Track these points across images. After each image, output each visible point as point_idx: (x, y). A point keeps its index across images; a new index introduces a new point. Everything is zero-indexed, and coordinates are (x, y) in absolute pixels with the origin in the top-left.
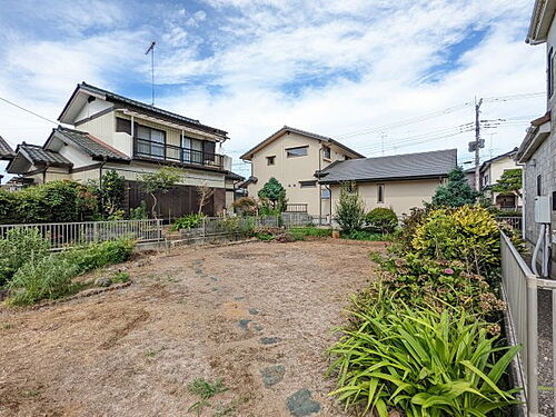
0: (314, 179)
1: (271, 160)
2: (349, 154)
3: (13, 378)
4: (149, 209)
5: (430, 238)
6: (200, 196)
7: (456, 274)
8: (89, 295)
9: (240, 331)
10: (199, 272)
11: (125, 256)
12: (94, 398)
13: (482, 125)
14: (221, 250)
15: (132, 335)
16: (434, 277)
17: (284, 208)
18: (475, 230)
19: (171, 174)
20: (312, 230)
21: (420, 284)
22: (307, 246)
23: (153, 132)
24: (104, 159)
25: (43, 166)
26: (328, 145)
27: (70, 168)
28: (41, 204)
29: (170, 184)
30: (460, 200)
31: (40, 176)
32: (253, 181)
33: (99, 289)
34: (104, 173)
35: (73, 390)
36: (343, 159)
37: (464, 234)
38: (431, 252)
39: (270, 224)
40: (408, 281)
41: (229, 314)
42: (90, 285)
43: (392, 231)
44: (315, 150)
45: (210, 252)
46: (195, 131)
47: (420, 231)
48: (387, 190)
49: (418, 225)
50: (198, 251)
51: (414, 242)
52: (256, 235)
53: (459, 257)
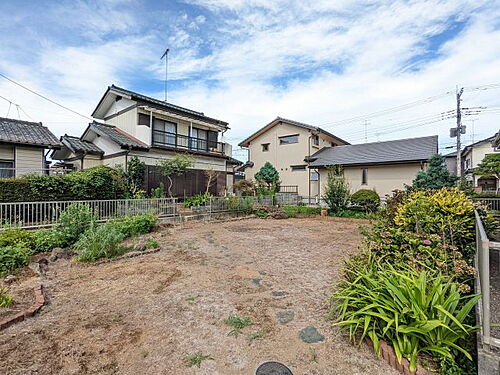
0: (304, 163)
1: (266, 147)
2: (335, 142)
3: (99, 310)
4: (166, 189)
5: (411, 215)
6: (207, 179)
7: (434, 244)
8: (132, 256)
9: (254, 286)
10: (211, 242)
11: (149, 228)
12: (160, 324)
13: (463, 112)
14: (226, 224)
15: (173, 285)
16: (415, 247)
17: (277, 189)
18: (452, 210)
19: (183, 159)
20: (302, 209)
21: (402, 251)
22: (299, 222)
23: (167, 124)
24: (129, 148)
25: (81, 154)
26: (317, 134)
27: (101, 155)
28: (89, 185)
29: (183, 168)
30: (438, 183)
31: (79, 161)
32: (250, 165)
33: (138, 252)
34: (129, 160)
35: (144, 319)
36: (330, 146)
37: (442, 213)
38: (412, 227)
39: (266, 203)
40: (391, 249)
41: (243, 274)
42: (131, 249)
43: (375, 210)
44: (305, 138)
45: (217, 226)
46: (201, 123)
47: (401, 209)
48: (370, 174)
49: (400, 205)
50: (207, 225)
51: (396, 220)
52: (254, 212)
53: (437, 231)
